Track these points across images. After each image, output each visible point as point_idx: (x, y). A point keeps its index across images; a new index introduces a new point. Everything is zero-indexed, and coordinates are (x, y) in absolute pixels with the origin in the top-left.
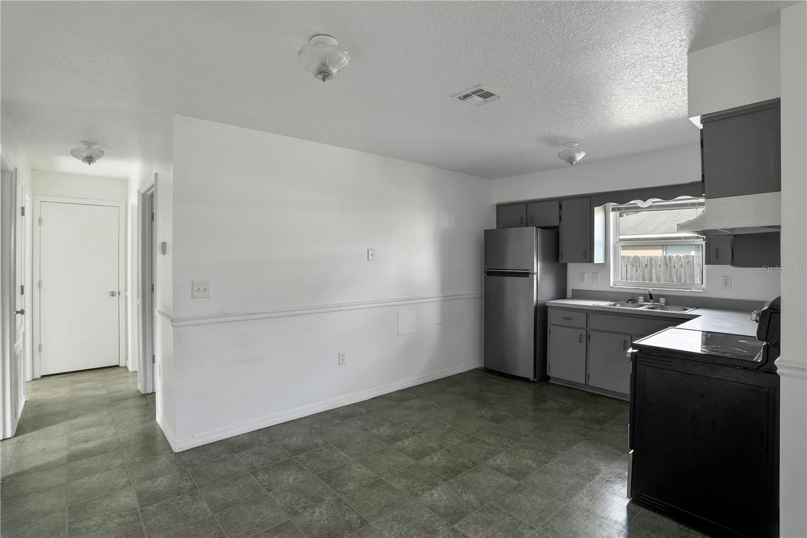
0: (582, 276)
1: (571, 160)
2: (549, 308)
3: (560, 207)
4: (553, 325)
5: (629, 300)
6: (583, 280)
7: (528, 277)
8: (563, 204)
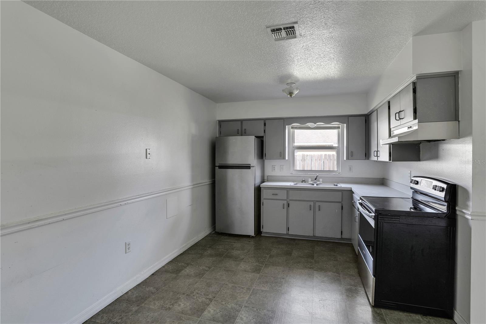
0: (273, 168)
1: (291, 94)
2: (262, 189)
3: (265, 125)
4: (265, 199)
5: (303, 181)
6: (274, 170)
7: (250, 169)
8: (267, 122)
